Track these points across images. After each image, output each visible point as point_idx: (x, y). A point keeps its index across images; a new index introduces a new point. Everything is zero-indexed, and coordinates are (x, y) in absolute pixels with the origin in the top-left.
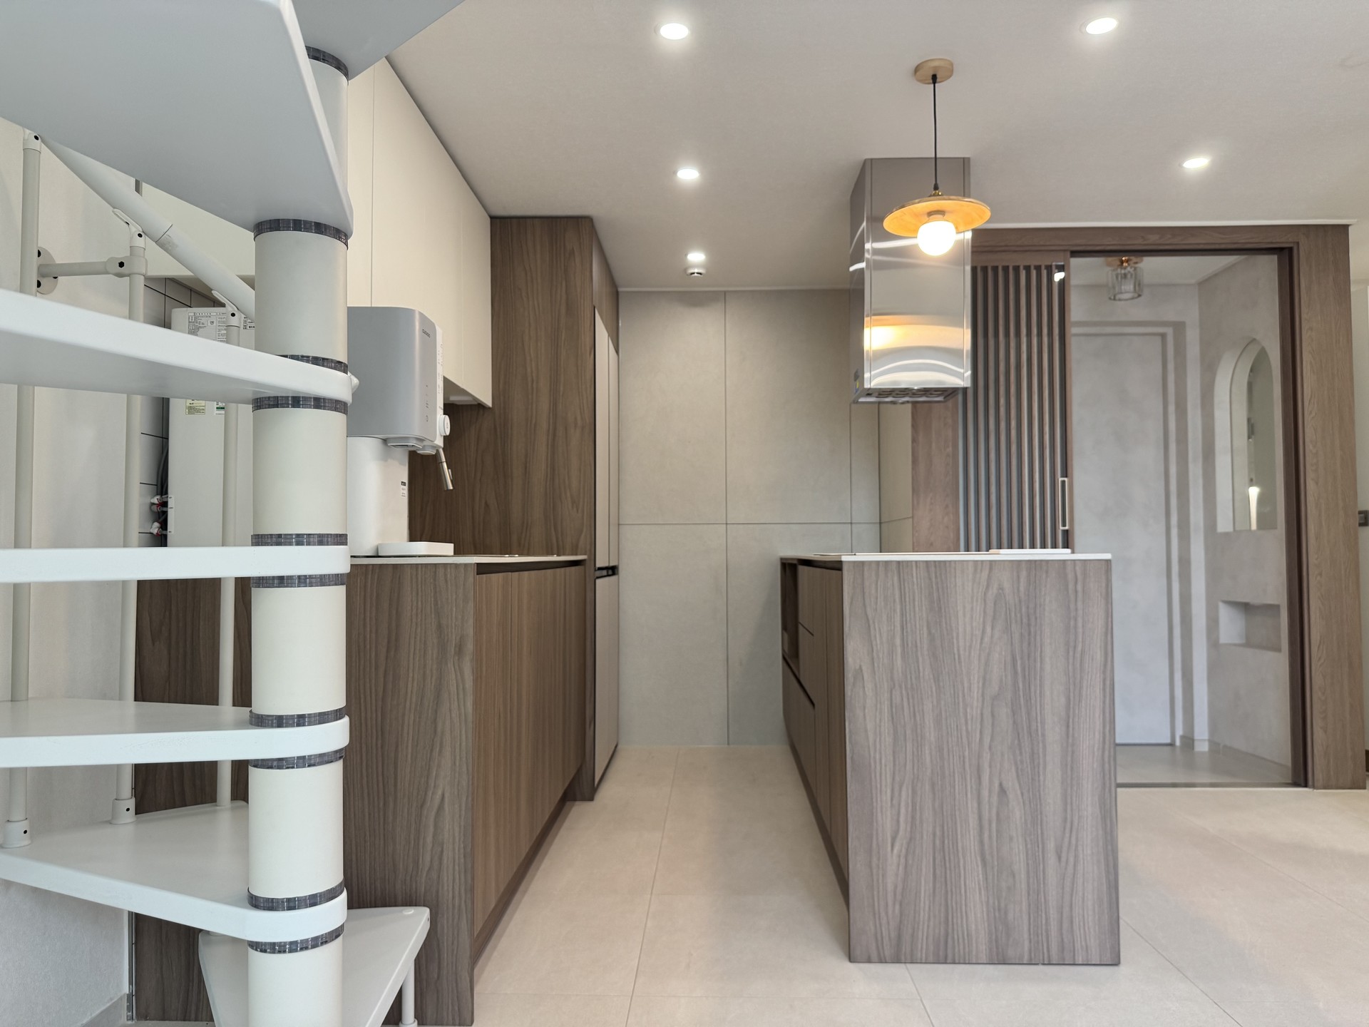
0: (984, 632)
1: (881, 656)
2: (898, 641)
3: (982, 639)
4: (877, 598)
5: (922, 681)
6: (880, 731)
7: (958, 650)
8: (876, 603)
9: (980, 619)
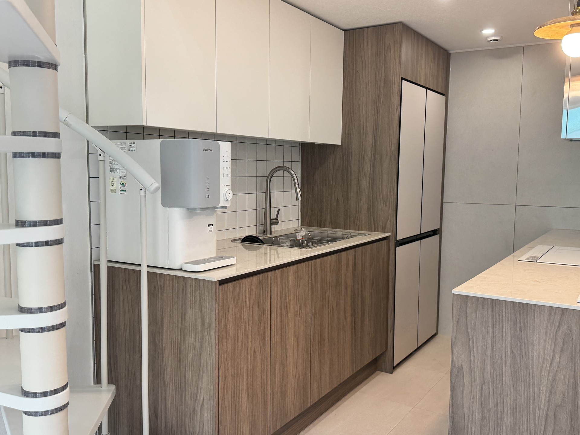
0: (553, 358)
1: (476, 361)
2: (489, 353)
3: (551, 363)
4: (476, 322)
5: (504, 383)
6: (472, 410)
7: (532, 368)
8: (475, 326)
9: (551, 349)
